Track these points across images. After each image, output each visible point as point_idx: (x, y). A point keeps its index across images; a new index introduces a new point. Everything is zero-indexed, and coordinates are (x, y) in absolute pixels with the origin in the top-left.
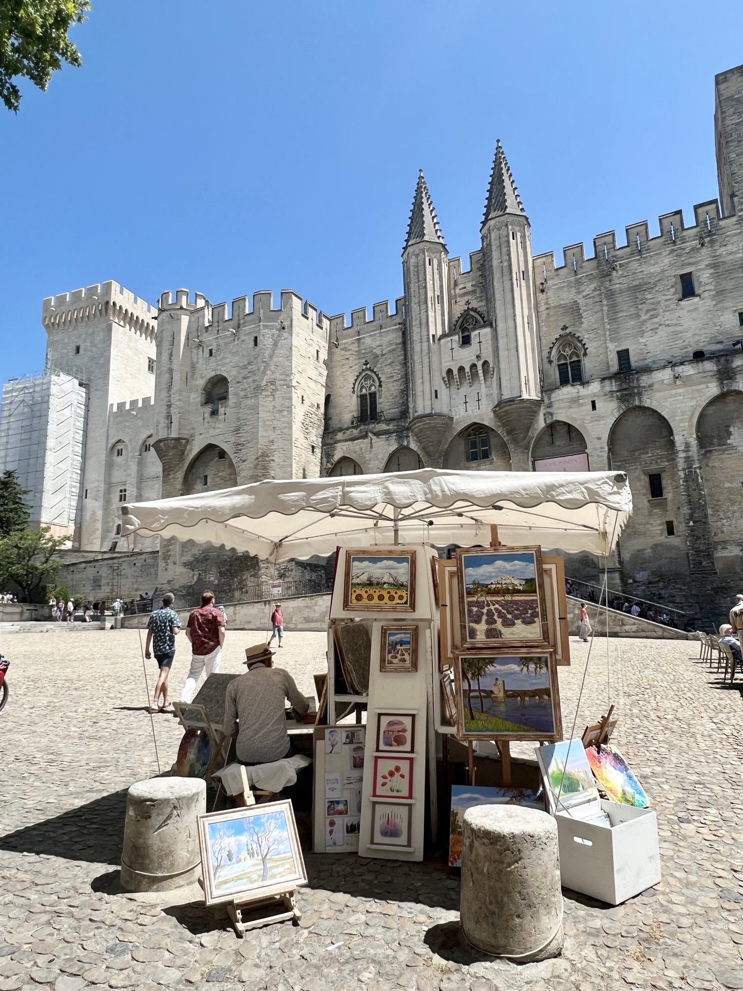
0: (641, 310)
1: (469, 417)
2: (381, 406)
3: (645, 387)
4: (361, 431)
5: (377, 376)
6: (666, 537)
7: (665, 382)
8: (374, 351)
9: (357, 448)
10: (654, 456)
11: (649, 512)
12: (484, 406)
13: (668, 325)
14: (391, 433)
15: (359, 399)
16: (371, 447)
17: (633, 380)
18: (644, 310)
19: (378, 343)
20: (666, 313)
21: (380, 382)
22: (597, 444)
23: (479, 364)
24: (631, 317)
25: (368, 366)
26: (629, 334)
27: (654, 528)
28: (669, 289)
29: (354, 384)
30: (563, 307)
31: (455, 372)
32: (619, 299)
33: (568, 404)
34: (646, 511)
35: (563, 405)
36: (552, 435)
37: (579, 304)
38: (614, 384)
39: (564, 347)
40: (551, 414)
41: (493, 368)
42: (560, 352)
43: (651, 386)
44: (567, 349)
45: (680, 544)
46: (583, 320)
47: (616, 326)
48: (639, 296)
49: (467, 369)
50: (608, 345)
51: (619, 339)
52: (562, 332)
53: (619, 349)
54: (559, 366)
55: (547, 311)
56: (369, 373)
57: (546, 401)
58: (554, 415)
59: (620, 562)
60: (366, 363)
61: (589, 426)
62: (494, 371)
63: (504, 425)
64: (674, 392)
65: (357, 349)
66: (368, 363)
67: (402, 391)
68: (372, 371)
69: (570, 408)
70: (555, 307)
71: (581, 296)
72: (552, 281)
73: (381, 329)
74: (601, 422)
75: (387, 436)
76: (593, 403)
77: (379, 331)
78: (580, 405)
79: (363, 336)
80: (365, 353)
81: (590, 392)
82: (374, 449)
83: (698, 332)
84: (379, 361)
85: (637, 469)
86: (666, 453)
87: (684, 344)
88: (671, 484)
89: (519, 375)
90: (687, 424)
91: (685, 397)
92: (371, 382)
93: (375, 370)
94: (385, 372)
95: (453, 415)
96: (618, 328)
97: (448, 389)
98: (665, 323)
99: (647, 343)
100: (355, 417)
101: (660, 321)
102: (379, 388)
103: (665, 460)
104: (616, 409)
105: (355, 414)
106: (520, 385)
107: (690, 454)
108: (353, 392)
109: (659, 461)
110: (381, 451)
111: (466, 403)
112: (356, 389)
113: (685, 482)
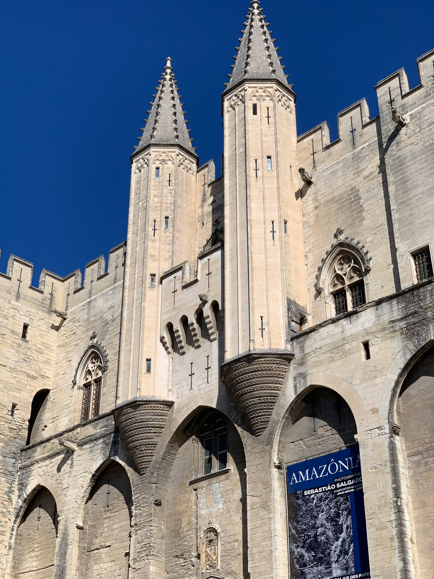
1: (194, 399)
2: (104, 398)
5: (104, 352)
8: (104, 316)
9: (55, 470)
12: (213, 377)
14: (97, 439)
16: (72, 465)
19: (109, 304)
21: (107, 361)
22: (374, 422)
23: (207, 311)
25: (96, 340)
29: (77, 370)
30: (337, 201)
31: (176, 326)
32: (411, 170)
36: (314, 415)
37: (358, 190)
38: (395, 307)
39: (340, 262)
40: (303, 376)
42: (335, 271)
44: (346, 266)
46: (364, 214)
47: (408, 213)
49: (191, 319)
50: (397, 245)
51: (414, 233)
52: (335, 242)
53: (415, 248)
54: (335, 295)
55: (316, 212)
56: (96, 350)
57: (298, 355)
58: (308, 377)
61: (360, 390)
65: (86, 317)
66: (95, 337)
68: (99, 346)
70: (326, 203)
72: (323, 165)
73: (115, 283)
74: (379, 380)
75: (92, 445)
76: (366, 345)
77: (112, 287)
78: (346, 354)
79: (95, 297)
80: (94, 321)
81: (360, 328)
82: (74, 468)
84: (108, 330)
89: (249, 315)
92: (98, 363)
93: (102, 345)
94: (114, 344)
95: (174, 398)
96: (411, 215)
97: (170, 356)
100: (73, 420)
102: (105, 371)
104: (401, 353)
105: (73, 416)
106: (250, 333)
108: (74, 383)
110: (82, 472)
111: (191, 375)
112: (78, 378)
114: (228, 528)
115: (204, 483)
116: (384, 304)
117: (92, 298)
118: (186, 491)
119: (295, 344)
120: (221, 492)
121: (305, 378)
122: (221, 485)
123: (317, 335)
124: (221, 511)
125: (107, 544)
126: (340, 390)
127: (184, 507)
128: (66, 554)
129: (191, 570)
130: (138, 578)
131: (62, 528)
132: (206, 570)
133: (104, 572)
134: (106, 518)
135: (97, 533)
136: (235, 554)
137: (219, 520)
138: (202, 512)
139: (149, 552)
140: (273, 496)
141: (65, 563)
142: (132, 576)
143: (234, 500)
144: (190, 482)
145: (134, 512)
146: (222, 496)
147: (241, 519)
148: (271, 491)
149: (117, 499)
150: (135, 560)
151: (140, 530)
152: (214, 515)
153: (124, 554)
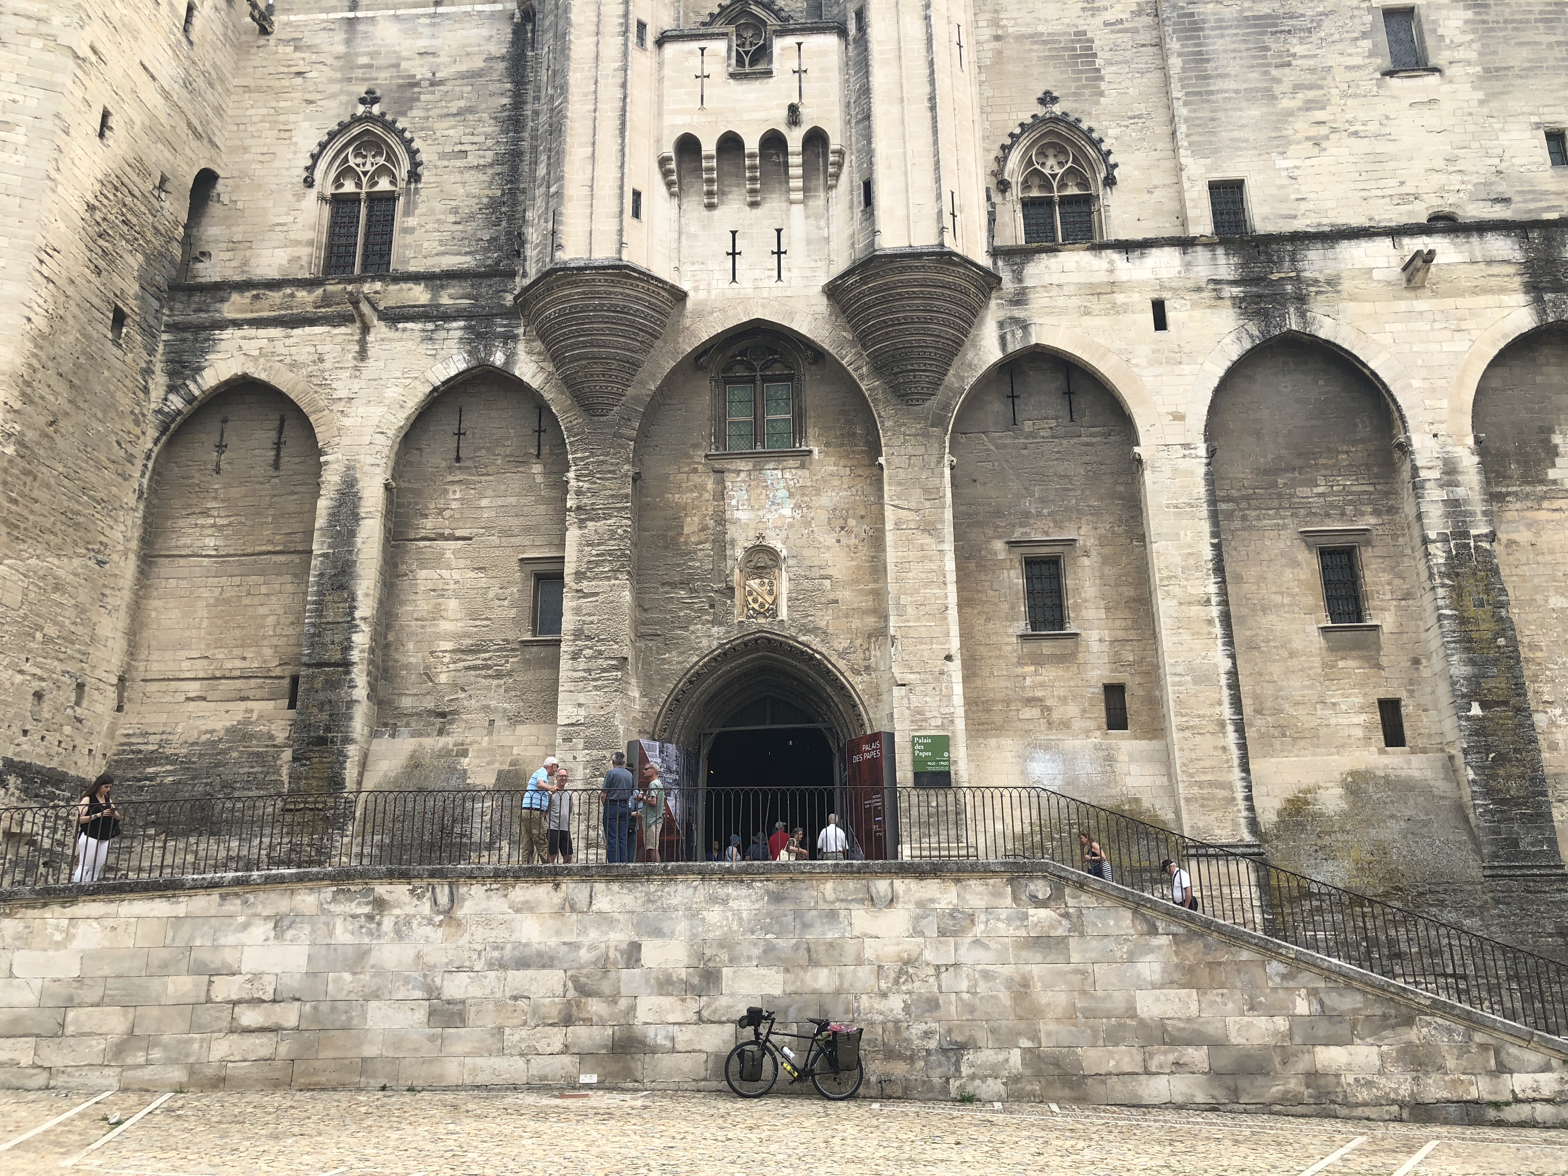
0: (1278, 81)
1: (744, 300)
2: (409, 239)
3: (1316, 281)
4: (326, 301)
5: (408, 143)
6: (1382, 752)
7: (1376, 274)
8: (404, 64)
9: (304, 354)
10: (1332, 493)
11: (1325, 665)
12: (795, 272)
13: (1356, 134)
14: (447, 317)
15: (327, 208)
16: (362, 354)
17: (1281, 260)
18: (1287, 86)
19: (422, 44)
20: (1350, 102)
21: (416, 164)
22: (1175, 434)
23: (795, 139)
24: (1250, 95)
25: (376, 109)
26: (1246, 141)
27: (1344, 720)
28: (1357, 39)
29: (315, 158)
30: (1045, 42)
31: (709, 147)
32: (1217, 43)
33: (1075, 302)
34: (1317, 662)
36: (1013, 397)
37: (1092, 40)
38: (1221, 259)
39: (1042, 153)
40: (1025, 326)
41: (840, 153)
42: (1030, 163)
43: (1332, 282)
44: (1051, 161)
45: (1429, 774)
46: (1103, 86)
47: (1207, 114)
48: (1274, 46)
49: (752, 145)
50: (1183, 161)
51: (1215, 151)
52: (1040, 111)
53: (1217, 176)
54: (1027, 204)
55: (997, 44)
56: (378, 130)
57: (1008, 284)
58: (1033, 330)
59: (1253, 824)
60: (370, 98)
61: (1148, 377)
62: (839, 165)
63: (863, 339)
64: (1403, 305)
65: (342, 49)
66: (375, 100)
67: (494, 205)
68: (389, 127)
69: (1087, 313)
70: (1020, 38)
71: (1099, 20)
74: (1186, 368)
75: (430, 326)
76: (1159, 308)
78: (1116, 310)
79: (371, 13)
80: (369, 66)
81: (1149, 276)
82: (370, 362)
83: (1440, 164)
84: (418, 99)
85: (1284, 527)
86: (1371, 488)
87: (1404, 190)
88: (1389, 584)
89: (938, 180)
90: (1445, 403)
91: (1437, 325)
92: (381, 160)
93: (399, 125)
94: (438, 134)
95: (685, 286)
96: (1213, 120)
97: (675, 201)
98: (1347, 126)
99: (1297, 173)
100: (304, 262)
101: (1334, 121)
102: (409, 182)
103: (1369, 509)
104: (1233, 336)
105: (304, 252)
106: (940, 213)
107: (1460, 492)
108: (309, 183)
109: (1349, 509)
110: (399, 374)
111: (734, 254)
112: (318, 174)
113: (1448, 576)
114: (805, 552)
115: (741, 464)
116: (1199, 248)
117: (360, 14)
118: (695, 471)
119: (1000, 263)
120: (787, 488)
121: (1025, 328)
122: (788, 475)
123: (1053, 260)
124: (788, 521)
125: (458, 533)
126: (1105, 367)
127: (687, 497)
128: (352, 534)
129: (709, 614)
130: (592, 610)
131: (337, 479)
132: (748, 617)
133: (452, 587)
134: (452, 482)
135: (427, 508)
136: (823, 600)
137: (783, 534)
138: (738, 515)
139: (623, 566)
140: (948, 514)
141: (350, 552)
142: (574, 604)
143: (820, 507)
144: (707, 456)
145: (573, 483)
146: (791, 495)
147: (839, 541)
148: (943, 507)
149: (488, 449)
150: (580, 576)
151: (592, 520)
152: (770, 525)
153: (516, 559)
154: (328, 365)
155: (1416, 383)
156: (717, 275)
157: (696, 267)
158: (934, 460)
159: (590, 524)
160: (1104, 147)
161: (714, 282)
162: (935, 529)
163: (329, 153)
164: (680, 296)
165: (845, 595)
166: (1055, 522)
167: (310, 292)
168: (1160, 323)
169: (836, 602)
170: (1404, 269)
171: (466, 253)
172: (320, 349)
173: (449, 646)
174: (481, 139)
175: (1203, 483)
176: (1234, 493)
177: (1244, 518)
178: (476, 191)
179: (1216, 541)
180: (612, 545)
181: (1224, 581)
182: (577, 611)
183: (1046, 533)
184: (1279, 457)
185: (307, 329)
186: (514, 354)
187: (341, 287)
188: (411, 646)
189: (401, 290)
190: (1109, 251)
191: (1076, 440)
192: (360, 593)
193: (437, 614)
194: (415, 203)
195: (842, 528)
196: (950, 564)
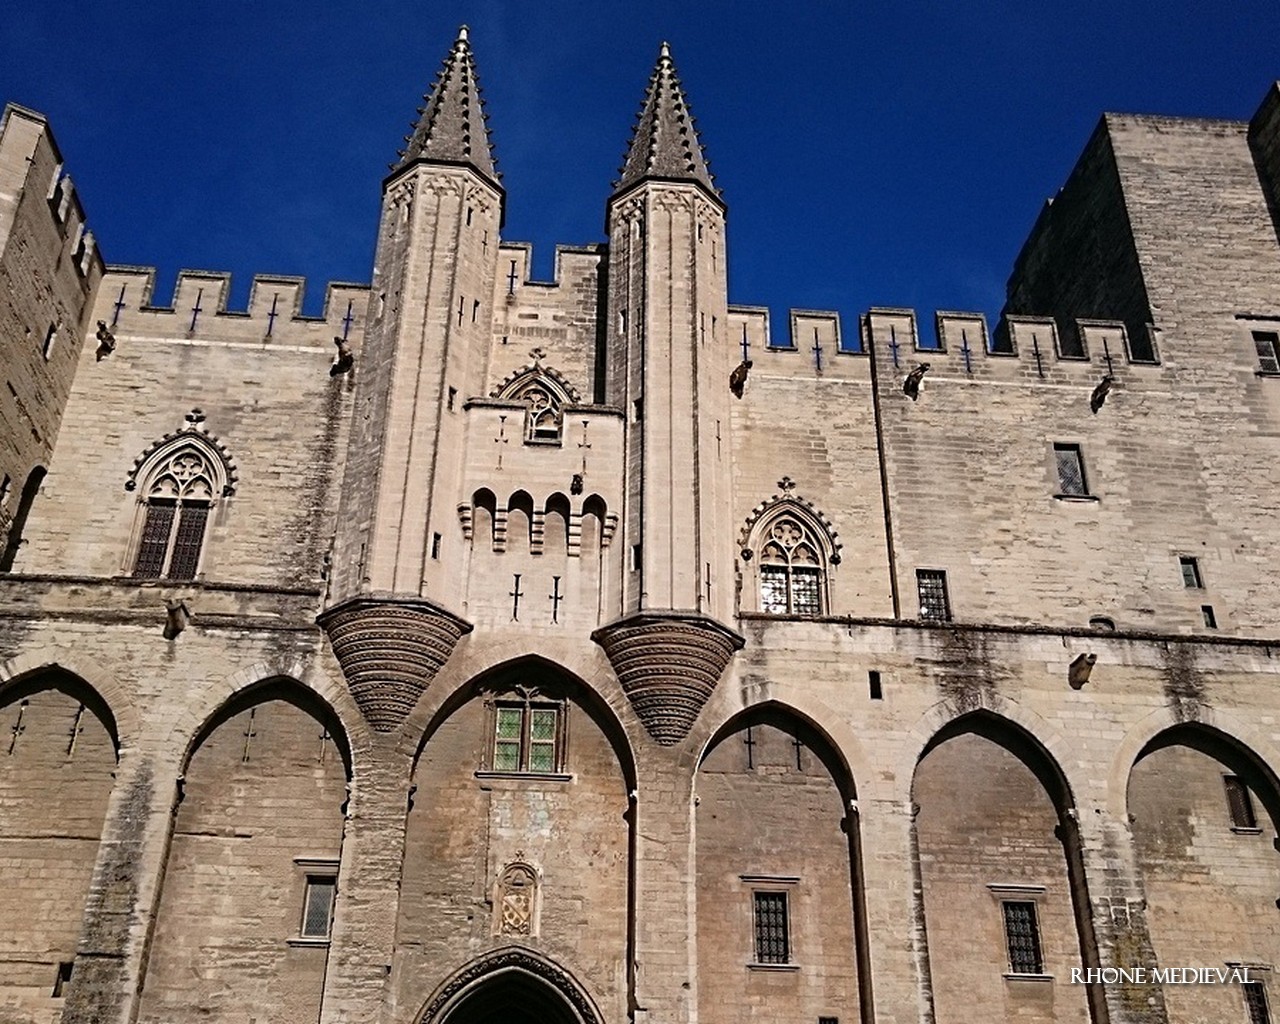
0: (973, 492)
1: (522, 637)
2: (218, 547)
3: (1001, 668)
4: (142, 602)
5: (226, 459)
7: (1050, 667)
8: (230, 390)
9: (115, 649)
10: (1015, 853)
11: (1007, 1011)
12: (569, 616)
13: (1033, 543)
14: (251, 628)
15: (143, 509)
16: (170, 656)
18: (980, 497)
19: (248, 374)
20: (1030, 517)
21: (232, 480)
22: (886, 792)
23: (577, 503)
24: (951, 501)
25: (200, 427)
26: (947, 539)
28: (1034, 465)
29: (139, 464)
30: (785, 435)
31: (503, 501)
32: (923, 456)
33: (807, 665)
34: (1001, 1007)
35: (794, 665)
36: (750, 743)
37: (823, 439)
38: (927, 642)
40: (762, 683)
42: (769, 535)
43: (1015, 669)
44: (787, 536)
46: (832, 478)
47: (916, 513)
48: (969, 463)
49: (540, 503)
51: (923, 545)
52: (781, 493)
53: (923, 565)
54: (766, 570)
55: (746, 433)
56: (200, 445)
57: (750, 646)
58: (770, 687)
60: (196, 417)
61: (864, 742)
62: (614, 529)
63: (625, 682)
64: (1069, 696)
65: (175, 371)
66: (200, 419)
67: (301, 523)
68: (211, 444)
69: (815, 677)
70: (766, 430)
71: (830, 423)
72: (762, 371)
73: (266, 342)
74: (895, 734)
75: (237, 635)
76: (874, 677)
77: (260, 346)
78: (839, 677)
79: (205, 343)
80: (199, 388)
81: (867, 650)
82: (177, 664)
83: (1099, 576)
84: (240, 423)
85: (975, 881)
86: (1046, 851)
87: (1071, 594)
88: (1062, 939)
89: (698, 555)
90: (1105, 784)
91: (1098, 716)
92: (198, 471)
93: (219, 444)
94: (255, 455)
95: (471, 619)
96: (921, 518)
97: (468, 544)
98: (1027, 536)
99: (987, 570)
100: (116, 558)
101: (1017, 530)
102: (225, 495)
103: (1044, 870)
104: (934, 709)
105: (119, 548)
106: (698, 583)
107: (1118, 863)
108: (130, 487)
109: (1028, 869)
110: (203, 677)
111: (517, 595)
112: (139, 480)
113: (1109, 938)
114: (560, 873)
115: (506, 784)
116: (909, 630)
117: (195, 342)
118: (464, 787)
119: (744, 626)
120: (547, 810)
121: (763, 685)
122: (548, 797)
123: (788, 629)
124: (546, 841)
125: (238, 831)
126: (828, 727)
127: (456, 812)
128: (141, 826)
129: (467, 926)
130: (361, 918)
131: (133, 772)
132: (504, 932)
133: (229, 883)
134: (239, 781)
135: (212, 804)
136: (574, 920)
137: (541, 853)
138: (500, 832)
139: (393, 876)
140: (692, 849)
141: (137, 844)
142: (345, 910)
143: (576, 830)
144: (476, 774)
145: (354, 793)
146: (550, 817)
147: (591, 864)
148: (688, 841)
149: (275, 752)
150: (352, 882)
151: (369, 829)
152: (530, 844)
153: (291, 860)
154: (136, 662)
155: (1082, 764)
156: (500, 612)
157: (482, 603)
158: (681, 797)
159: (366, 833)
160: (831, 530)
161: (497, 618)
162: (679, 862)
163: (153, 461)
164: (466, 628)
165: (594, 916)
166: (782, 861)
167: (126, 592)
168: (876, 693)
169: (586, 922)
170: (1072, 666)
171: (270, 565)
172: (131, 647)
173: (219, 942)
174: (294, 463)
175: (908, 838)
176: (933, 847)
177: (941, 870)
178: (284, 510)
179: (918, 891)
180: (386, 855)
181: (924, 929)
182: (348, 917)
183: (774, 871)
184: (972, 818)
185: (121, 627)
186: (311, 667)
187: (156, 590)
188: (181, 940)
189: (212, 599)
190: (835, 625)
191: (801, 787)
192: (142, 887)
193: (210, 909)
194: (227, 516)
195: (595, 852)
196: (692, 897)
